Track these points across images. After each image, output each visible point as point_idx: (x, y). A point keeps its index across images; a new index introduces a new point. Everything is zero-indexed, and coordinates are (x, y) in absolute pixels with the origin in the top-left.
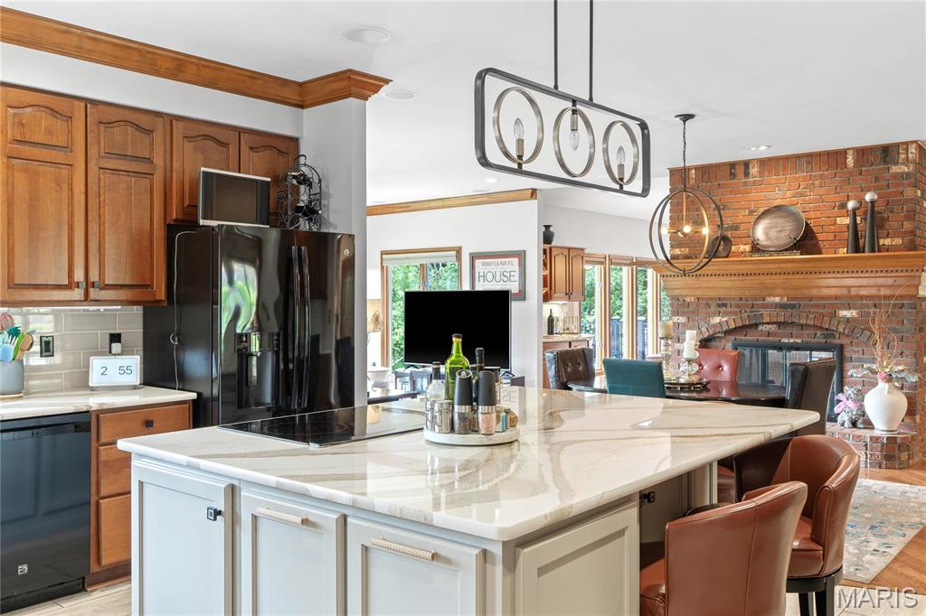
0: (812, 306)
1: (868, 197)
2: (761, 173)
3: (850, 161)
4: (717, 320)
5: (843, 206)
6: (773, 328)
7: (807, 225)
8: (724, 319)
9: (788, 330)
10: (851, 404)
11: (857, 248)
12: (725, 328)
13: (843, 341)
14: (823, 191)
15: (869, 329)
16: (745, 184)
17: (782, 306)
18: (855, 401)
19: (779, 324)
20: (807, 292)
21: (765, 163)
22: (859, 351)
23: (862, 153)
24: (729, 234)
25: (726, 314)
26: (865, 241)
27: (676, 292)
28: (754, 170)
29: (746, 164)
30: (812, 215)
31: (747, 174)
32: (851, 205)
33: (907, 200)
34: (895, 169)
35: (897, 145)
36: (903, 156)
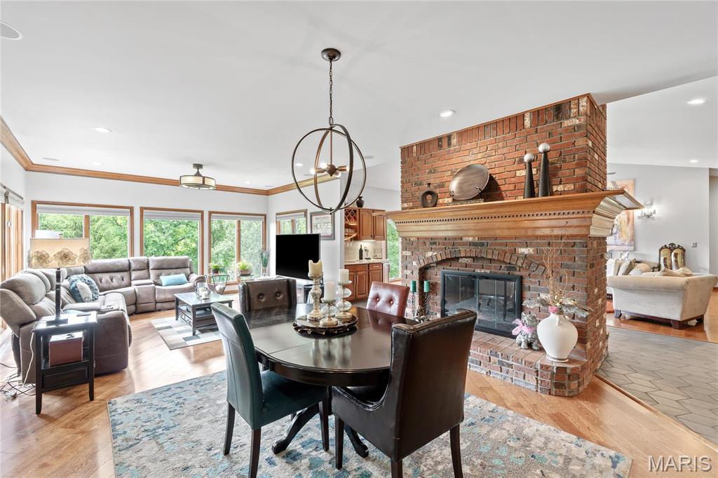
0: (495, 244)
1: (541, 148)
2: (459, 142)
3: (527, 122)
4: (430, 254)
5: (521, 161)
6: (469, 261)
7: (491, 179)
8: (435, 254)
9: (480, 263)
10: (526, 330)
11: (532, 194)
12: (435, 260)
13: (523, 273)
14: (505, 150)
15: (543, 265)
16: (449, 152)
17: (471, 244)
18: (530, 327)
19: (475, 258)
20: (491, 233)
21: (463, 134)
22: (535, 283)
23: (538, 114)
24: (437, 191)
25: (435, 250)
26: (539, 190)
27: (405, 234)
28: (454, 141)
29: (449, 137)
30: (497, 170)
31: (449, 145)
32: (527, 158)
33: (578, 150)
34: (567, 123)
35: (569, 102)
36: (574, 111)
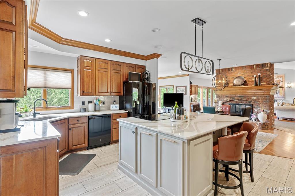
0: (246, 96)
1: (259, 74)
2: (235, 70)
3: (255, 67)
4: (225, 99)
5: (253, 76)
6: (237, 101)
7: (245, 80)
9: (241, 101)
10: (254, 116)
11: (256, 85)
12: (227, 101)
13: (253, 103)
14: (248, 73)
15: (259, 101)
16: (232, 72)
17: (239, 96)
18: (256, 116)
19: (239, 100)
20: (245, 94)
21: (236, 68)
22: (256, 106)
23: (257, 66)
24: (228, 82)
25: (227, 98)
26: (258, 83)
27: (217, 94)
28: (233, 69)
29: (232, 68)
30: (246, 78)
31: (232, 70)
32: (255, 76)
33: (267, 75)
34: (265, 69)
35: (265, 64)
36: (266, 66)
